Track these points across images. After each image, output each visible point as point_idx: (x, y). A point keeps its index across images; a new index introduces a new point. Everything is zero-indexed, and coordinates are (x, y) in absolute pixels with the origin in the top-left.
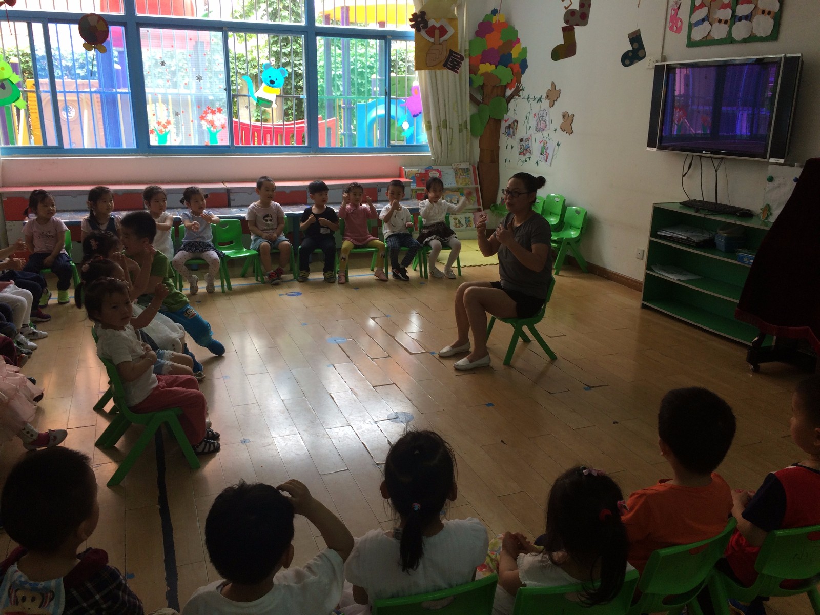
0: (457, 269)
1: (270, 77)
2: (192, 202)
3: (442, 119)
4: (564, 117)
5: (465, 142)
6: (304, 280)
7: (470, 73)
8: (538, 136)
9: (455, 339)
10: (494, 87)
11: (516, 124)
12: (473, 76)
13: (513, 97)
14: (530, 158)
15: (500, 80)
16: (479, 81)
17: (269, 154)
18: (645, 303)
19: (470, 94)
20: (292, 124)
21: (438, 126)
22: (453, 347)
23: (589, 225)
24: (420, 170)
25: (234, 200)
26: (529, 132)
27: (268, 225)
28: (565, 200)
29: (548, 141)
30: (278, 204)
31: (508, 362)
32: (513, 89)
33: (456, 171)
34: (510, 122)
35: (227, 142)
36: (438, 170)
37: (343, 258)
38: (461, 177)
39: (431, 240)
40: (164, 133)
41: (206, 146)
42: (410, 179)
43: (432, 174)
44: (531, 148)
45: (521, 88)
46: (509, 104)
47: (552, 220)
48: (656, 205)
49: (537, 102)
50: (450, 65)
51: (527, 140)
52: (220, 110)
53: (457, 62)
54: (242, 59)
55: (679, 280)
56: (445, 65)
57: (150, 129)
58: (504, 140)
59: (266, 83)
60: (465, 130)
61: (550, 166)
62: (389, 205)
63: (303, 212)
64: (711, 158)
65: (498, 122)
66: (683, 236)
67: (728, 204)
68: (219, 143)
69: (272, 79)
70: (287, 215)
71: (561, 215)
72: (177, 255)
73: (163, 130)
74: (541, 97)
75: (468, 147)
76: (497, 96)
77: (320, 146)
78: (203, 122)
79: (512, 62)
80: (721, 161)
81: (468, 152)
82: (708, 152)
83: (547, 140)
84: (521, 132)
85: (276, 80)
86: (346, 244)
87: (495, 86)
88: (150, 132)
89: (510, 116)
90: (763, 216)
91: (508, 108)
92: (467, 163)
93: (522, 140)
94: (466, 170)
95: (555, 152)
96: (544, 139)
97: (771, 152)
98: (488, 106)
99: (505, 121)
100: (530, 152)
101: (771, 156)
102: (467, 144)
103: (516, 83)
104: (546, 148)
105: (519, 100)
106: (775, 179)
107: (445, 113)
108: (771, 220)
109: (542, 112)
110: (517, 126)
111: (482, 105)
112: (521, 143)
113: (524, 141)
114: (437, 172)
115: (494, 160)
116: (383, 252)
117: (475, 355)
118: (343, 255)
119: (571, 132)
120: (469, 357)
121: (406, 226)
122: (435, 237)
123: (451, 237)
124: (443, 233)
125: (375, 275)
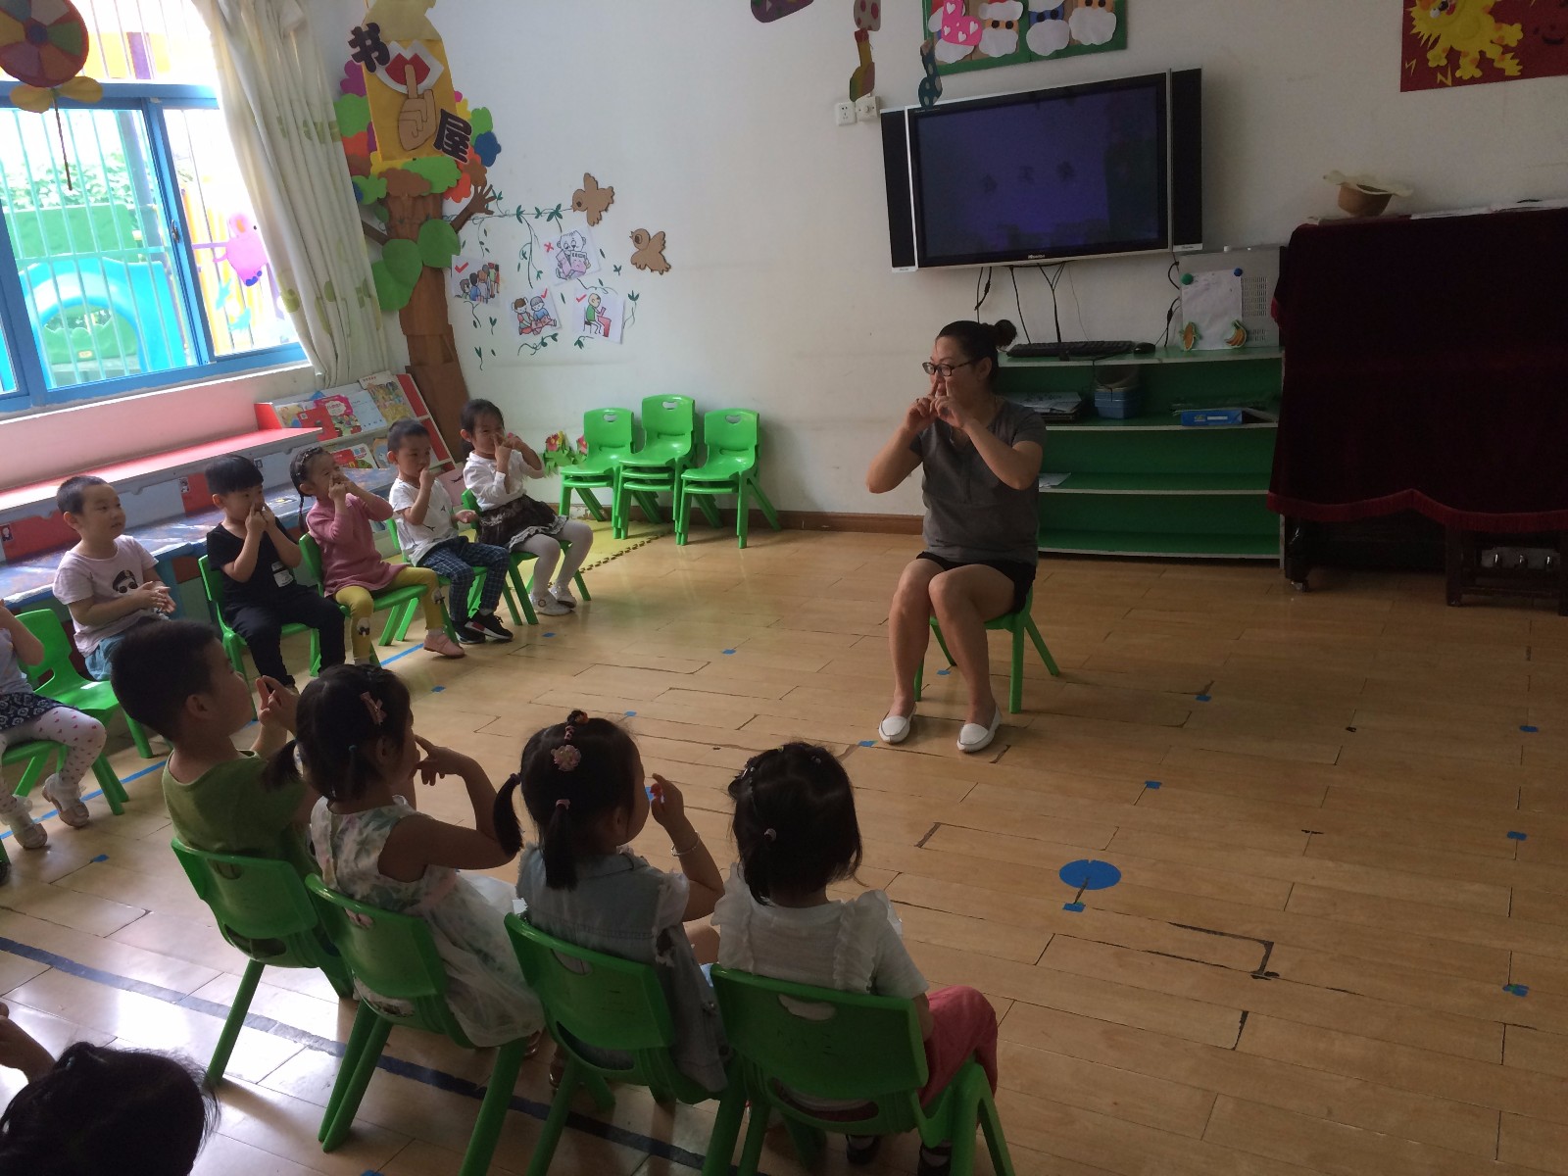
3: (323, 284)
5: (374, 327)
7: (352, 174)
8: (571, 288)
10: (415, 198)
11: (492, 272)
12: (360, 179)
13: (472, 214)
14: (554, 337)
15: (429, 184)
16: (377, 190)
19: (364, 223)
21: (317, 298)
22: (905, 715)
23: (767, 439)
24: (304, 405)
26: (540, 284)
29: (602, 294)
32: (465, 202)
33: (373, 391)
34: (475, 268)
36: (339, 396)
37: (362, 629)
38: (387, 404)
39: (530, 536)
44: (552, 316)
45: (491, 194)
46: (461, 232)
49: (548, 220)
50: (447, 144)
51: (541, 299)
56: (438, 146)
58: (460, 311)
60: (367, 300)
61: (621, 342)
64: (1039, 266)
65: (435, 275)
71: (694, 434)
74: (559, 206)
75: (382, 339)
77: (51, 386)
80: (1061, 270)
81: (384, 348)
82: (1041, 256)
83: (600, 292)
84: (514, 284)
87: (420, 196)
89: (471, 256)
90: (1187, 344)
91: (459, 241)
92: (388, 372)
93: (520, 303)
94: (391, 388)
95: (628, 314)
96: (588, 293)
97: (1174, 238)
98: (416, 242)
99: (457, 268)
100: (552, 323)
101: (1176, 243)
102: (377, 329)
103: (473, 187)
104: (599, 309)
105: (489, 222)
106: (1195, 279)
107: (326, 266)
108: (1205, 345)
109: (569, 240)
110: (497, 277)
111: (395, 242)
112: (521, 310)
113: (528, 304)
114: (338, 402)
115: (450, 356)
116: (436, 590)
117: (984, 712)
118: (363, 622)
119: (665, 268)
120: (975, 721)
121: (454, 522)
122: (535, 528)
123: (557, 519)
124: (540, 515)
125: (426, 649)
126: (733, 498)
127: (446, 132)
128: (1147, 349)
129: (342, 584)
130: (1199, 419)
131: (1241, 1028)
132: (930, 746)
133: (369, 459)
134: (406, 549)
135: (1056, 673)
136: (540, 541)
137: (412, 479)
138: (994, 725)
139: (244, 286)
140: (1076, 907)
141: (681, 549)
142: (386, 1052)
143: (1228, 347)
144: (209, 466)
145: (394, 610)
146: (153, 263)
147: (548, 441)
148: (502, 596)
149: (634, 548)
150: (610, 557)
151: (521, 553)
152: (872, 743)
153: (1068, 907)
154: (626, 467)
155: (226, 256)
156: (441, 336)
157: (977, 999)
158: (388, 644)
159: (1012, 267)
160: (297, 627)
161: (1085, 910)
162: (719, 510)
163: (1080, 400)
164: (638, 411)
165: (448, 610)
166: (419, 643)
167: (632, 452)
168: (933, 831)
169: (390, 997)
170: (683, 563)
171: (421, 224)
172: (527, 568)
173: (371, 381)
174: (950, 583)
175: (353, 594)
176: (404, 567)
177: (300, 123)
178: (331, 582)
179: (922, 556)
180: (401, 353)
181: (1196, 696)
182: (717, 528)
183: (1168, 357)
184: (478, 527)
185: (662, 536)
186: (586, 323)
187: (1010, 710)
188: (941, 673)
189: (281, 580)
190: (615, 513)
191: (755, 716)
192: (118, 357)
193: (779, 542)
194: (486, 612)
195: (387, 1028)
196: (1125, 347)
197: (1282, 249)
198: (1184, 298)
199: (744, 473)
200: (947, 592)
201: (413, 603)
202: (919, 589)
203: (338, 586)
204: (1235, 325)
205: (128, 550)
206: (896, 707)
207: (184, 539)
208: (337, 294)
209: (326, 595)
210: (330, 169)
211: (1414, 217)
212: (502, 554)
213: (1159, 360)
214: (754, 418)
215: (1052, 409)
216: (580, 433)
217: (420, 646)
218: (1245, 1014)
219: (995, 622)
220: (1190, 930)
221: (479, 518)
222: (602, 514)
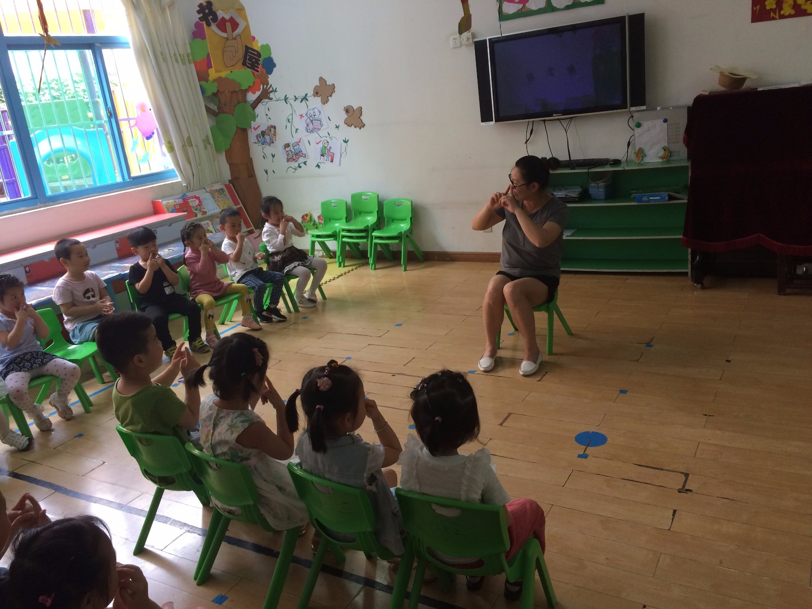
5: (212, 160)
7: (200, 80)
8: (313, 137)
10: (232, 92)
11: (273, 130)
12: (203, 83)
13: (261, 100)
14: (305, 163)
15: (239, 85)
16: (212, 88)
19: (206, 106)
21: (183, 146)
22: (492, 357)
23: (417, 214)
24: (177, 201)
26: (297, 136)
29: (329, 141)
32: (258, 93)
33: (212, 193)
34: (263, 128)
36: (195, 196)
37: (210, 316)
38: (220, 199)
39: (295, 267)
44: (304, 152)
45: (271, 89)
46: (256, 109)
47: (369, 219)
49: (301, 102)
51: (298, 143)
56: (244, 64)
58: (257, 151)
60: (208, 146)
61: (340, 165)
65: (243, 132)
66: (560, 195)
71: (378, 212)
74: (306, 95)
75: (216, 165)
76: (238, 103)
77: (48, 194)
80: (571, 121)
81: (217, 171)
82: (559, 114)
83: (328, 139)
84: (284, 136)
87: (234, 91)
89: (261, 122)
90: (638, 159)
91: (255, 115)
92: (220, 183)
93: (287, 145)
94: (221, 191)
95: (343, 150)
96: (322, 139)
97: (631, 102)
98: (233, 115)
99: (254, 128)
100: (304, 156)
101: (632, 106)
102: (214, 161)
103: (262, 86)
104: (328, 148)
105: (270, 104)
106: (642, 125)
107: (187, 129)
108: (647, 160)
109: (312, 112)
110: (275, 132)
111: (222, 115)
112: (288, 149)
113: (291, 146)
114: (194, 199)
115: (252, 174)
116: (247, 295)
117: (533, 355)
118: (210, 312)
119: (362, 125)
120: (528, 359)
121: (255, 259)
122: (298, 263)
123: (309, 258)
124: (300, 256)
125: (242, 326)
126: (399, 245)
127: (248, 57)
128: (617, 162)
129: (199, 293)
130: (645, 199)
131: (673, 519)
132: (505, 373)
133: (211, 228)
134: (232, 274)
135: (571, 334)
136: (301, 269)
137: (233, 239)
138: (538, 362)
139: (145, 140)
140: (584, 456)
141: (372, 272)
142: (227, 534)
143: (660, 160)
144: (128, 234)
145: (226, 306)
146: (99, 129)
147: (303, 217)
148: (281, 298)
149: (348, 272)
150: (336, 277)
151: (290, 275)
152: (475, 371)
153: (580, 456)
154: (343, 230)
155: (136, 124)
156: (247, 164)
157: (534, 505)
158: (223, 324)
159: (544, 121)
160: (177, 315)
161: (589, 458)
162: (393, 251)
163: (581, 190)
164: (349, 200)
165: (253, 306)
166: (239, 323)
167: (346, 222)
168: (508, 417)
169: (229, 505)
170: (373, 279)
171: (235, 106)
172: (293, 283)
173: (211, 188)
174: (515, 288)
175: (205, 298)
176: (231, 284)
177: (172, 55)
178: (193, 293)
179: (499, 273)
180: (226, 173)
181: (645, 345)
182: (391, 261)
183: (628, 166)
184: (268, 262)
185: (363, 265)
186: (322, 155)
187: (547, 353)
188: (510, 334)
189: (168, 291)
190: (338, 254)
191: (413, 358)
192: (82, 178)
193: (423, 268)
194: (272, 306)
195: (228, 521)
196: (605, 162)
197: (689, 109)
198: (636, 135)
199: (405, 232)
200: (513, 292)
201: (235, 303)
202: (499, 291)
203: (197, 294)
204: (664, 149)
205: (92, 278)
206: (487, 352)
207: (118, 271)
208: (193, 143)
209: (191, 299)
210: (188, 79)
211: (760, 89)
212: (281, 276)
213: (623, 168)
214: (409, 203)
215: (566, 195)
216: (320, 213)
217: (238, 325)
218: (675, 511)
219: (538, 308)
220: (644, 468)
221: (268, 256)
222: (331, 255)
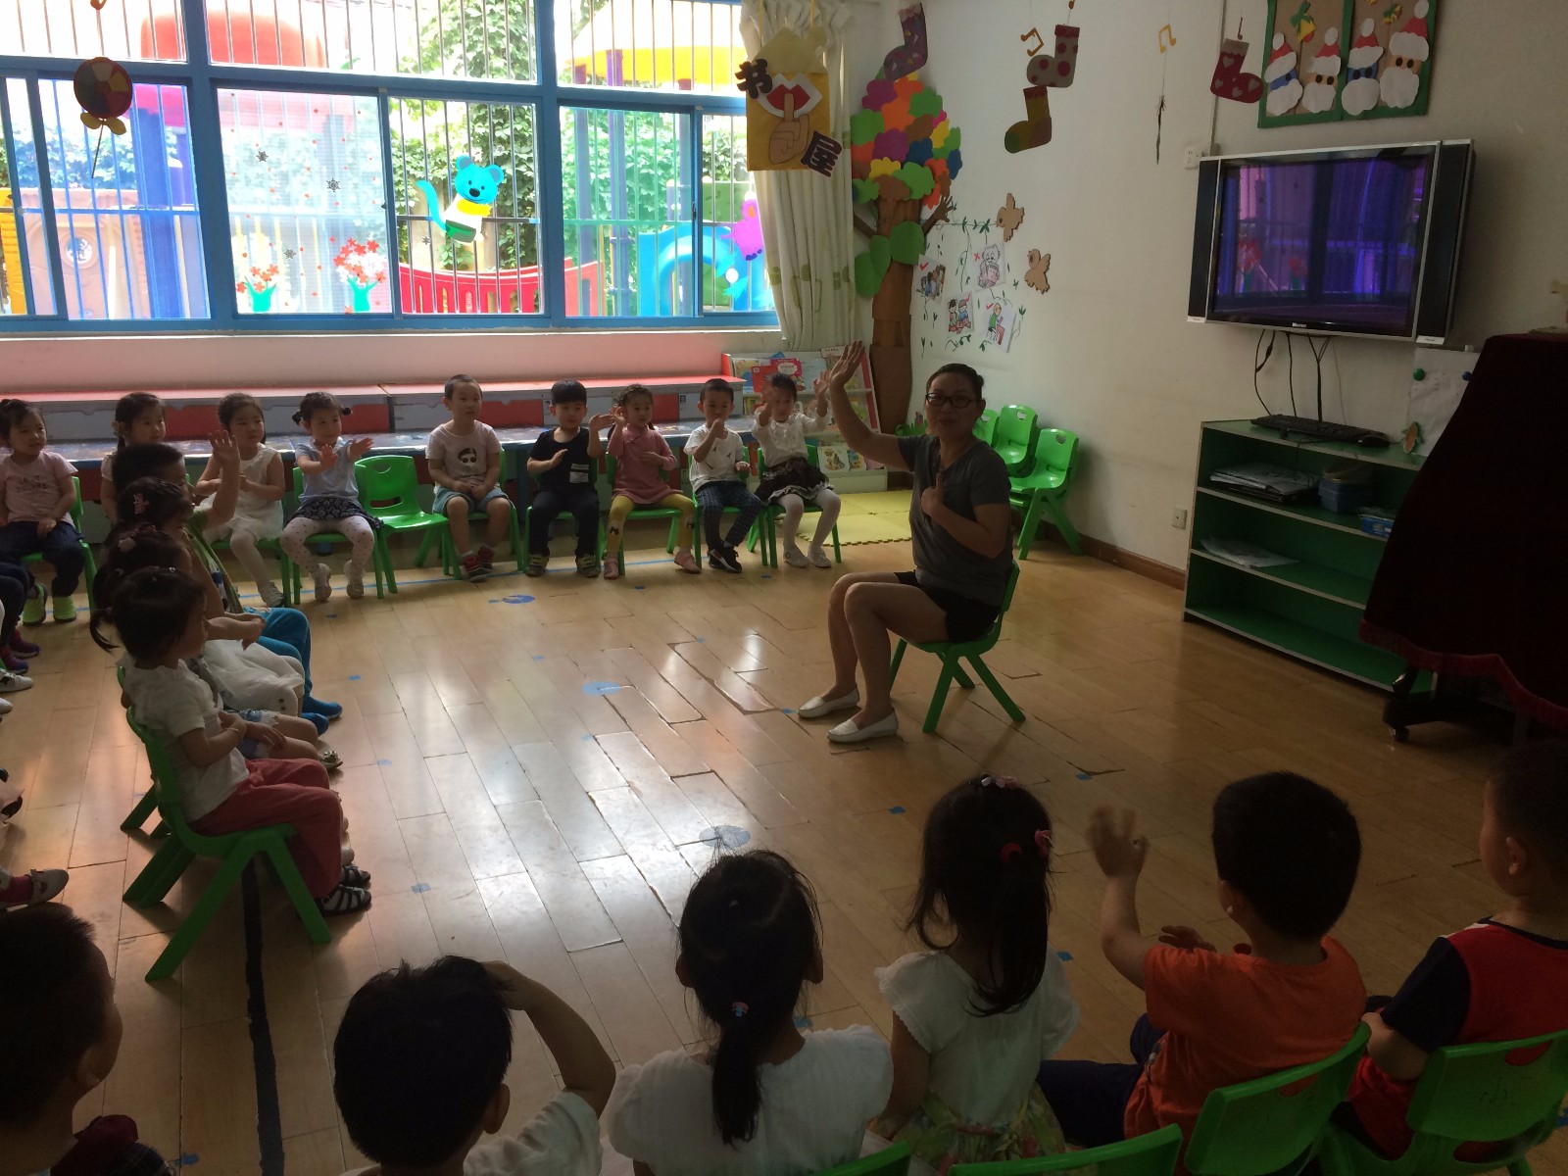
0: (833, 548)
1: (470, 183)
2: (314, 423)
3: (801, 266)
4: (1031, 259)
5: (847, 307)
6: (537, 572)
7: (853, 176)
8: (984, 296)
9: (830, 683)
10: (898, 202)
11: (941, 272)
12: (858, 181)
13: (935, 221)
14: (968, 337)
15: (911, 192)
16: (871, 192)
17: (470, 330)
18: (1191, 612)
19: (855, 217)
20: (514, 273)
21: (795, 277)
22: (826, 699)
23: (1083, 464)
24: (761, 361)
25: (401, 419)
26: (967, 289)
27: (468, 469)
28: (1036, 417)
29: (1002, 305)
30: (490, 428)
31: (931, 727)
32: (935, 207)
34: (931, 268)
35: (386, 308)
36: (795, 359)
37: (613, 529)
39: (783, 494)
40: (263, 290)
41: (348, 316)
42: (742, 378)
43: (786, 369)
44: (970, 319)
45: (950, 205)
46: (929, 236)
47: (1012, 454)
48: (1206, 426)
49: (981, 232)
50: (814, 160)
51: (964, 303)
52: (373, 246)
53: (829, 155)
54: (418, 150)
55: (1252, 567)
56: (806, 161)
57: (238, 281)
58: (919, 304)
59: (464, 195)
60: (844, 285)
61: (1008, 349)
62: (704, 426)
63: (534, 441)
64: (1308, 335)
65: (908, 269)
66: (1258, 483)
67: (1341, 422)
68: (373, 309)
69: (473, 186)
70: (505, 446)
71: (1029, 446)
72: (289, 525)
73: (264, 283)
74: (988, 221)
75: (852, 319)
76: (905, 220)
77: (568, 315)
78: (341, 269)
79: (931, 155)
80: (1328, 343)
81: (852, 325)
82: (1302, 326)
83: (1001, 303)
84: (952, 288)
85: (483, 188)
86: (619, 502)
87: (901, 200)
88: (237, 287)
89: (931, 257)
90: (1407, 445)
91: (926, 245)
93: (953, 303)
95: (1017, 325)
96: (995, 302)
97: (1419, 324)
98: (888, 238)
99: (921, 266)
100: (969, 325)
101: (1420, 333)
102: (850, 310)
103: (940, 197)
104: (999, 318)
105: (946, 229)
106: (1427, 376)
107: (808, 251)
109: (990, 251)
110: (943, 277)
111: (882, 238)
112: (952, 309)
113: (957, 305)
114: (792, 364)
115: (901, 341)
116: (690, 516)
118: (615, 524)
119: (1046, 288)
120: (856, 722)
121: (734, 468)
122: (791, 487)
123: (819, 486)
124: (805, 478)
125: (674, 561)
127: (815, 151)
128: (1377, 442)
129: (618, 493)
130: (1377, 528)
136: (793, 500)
138: (871, 729)
156: (898, 323)
160: (570, 514)
163: (1305, 485)
171: (897, 225)
173: (830, 352)
175: (616, 502)
176: (674, 493)
180: (866, 333)
186: (990, 329)
189: (574, 478)
205: (481, 435)
208: (812, 275)
214: (1073, 441)
215: (1269, 487)
